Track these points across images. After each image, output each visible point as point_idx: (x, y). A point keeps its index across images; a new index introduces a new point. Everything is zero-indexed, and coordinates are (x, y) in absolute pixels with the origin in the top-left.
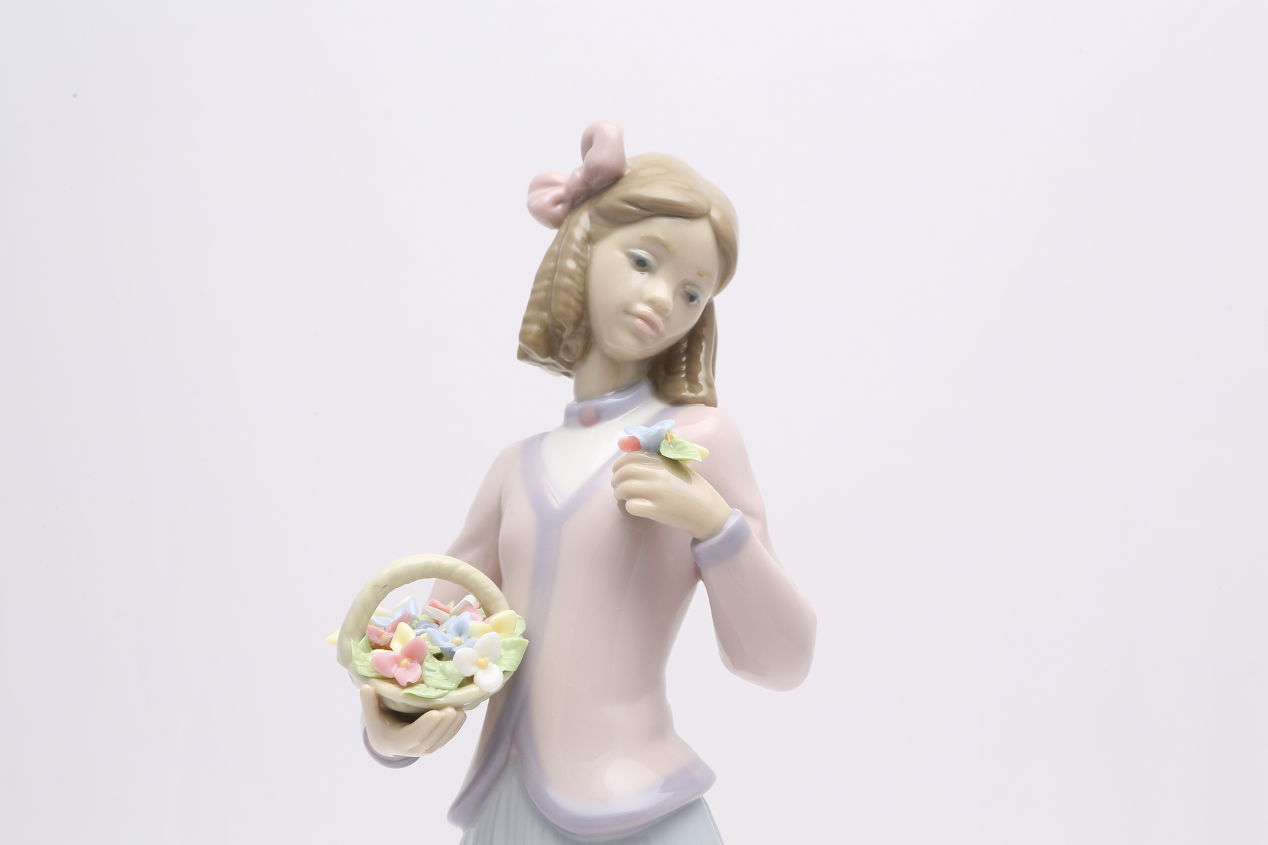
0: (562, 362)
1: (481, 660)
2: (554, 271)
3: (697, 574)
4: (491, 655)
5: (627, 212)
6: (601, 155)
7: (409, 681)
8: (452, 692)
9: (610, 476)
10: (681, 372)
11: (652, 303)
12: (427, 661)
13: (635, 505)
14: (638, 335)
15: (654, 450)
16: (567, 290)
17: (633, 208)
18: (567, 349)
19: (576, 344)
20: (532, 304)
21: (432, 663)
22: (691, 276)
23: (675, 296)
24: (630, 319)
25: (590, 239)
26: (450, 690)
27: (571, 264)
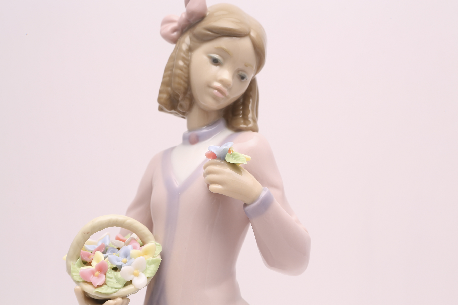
0: (180, 112)
1: (136, 272)
2: (173, 66)
3: (247, 221)
4: (141, 268)
5: (208, 35)
6: (195, 6)
7: (98, 285)
8: (120, 289)
9: (202, 171)
10: (239, 114)
11: (221, 81)
12: (108, 273)
13: (215, 188)
14: (215, 98)
15: (223, 158)
16: (179, 76)
17: (210, 33)
18: (181, 106)
19: (185, 103)
20: (163, 83)
21: (111, 274)
22: (242, 67)
23: (233, 77)
24: (211, 90)
25: (191, 49)
26: (119, 289)
27: (181, 63)
